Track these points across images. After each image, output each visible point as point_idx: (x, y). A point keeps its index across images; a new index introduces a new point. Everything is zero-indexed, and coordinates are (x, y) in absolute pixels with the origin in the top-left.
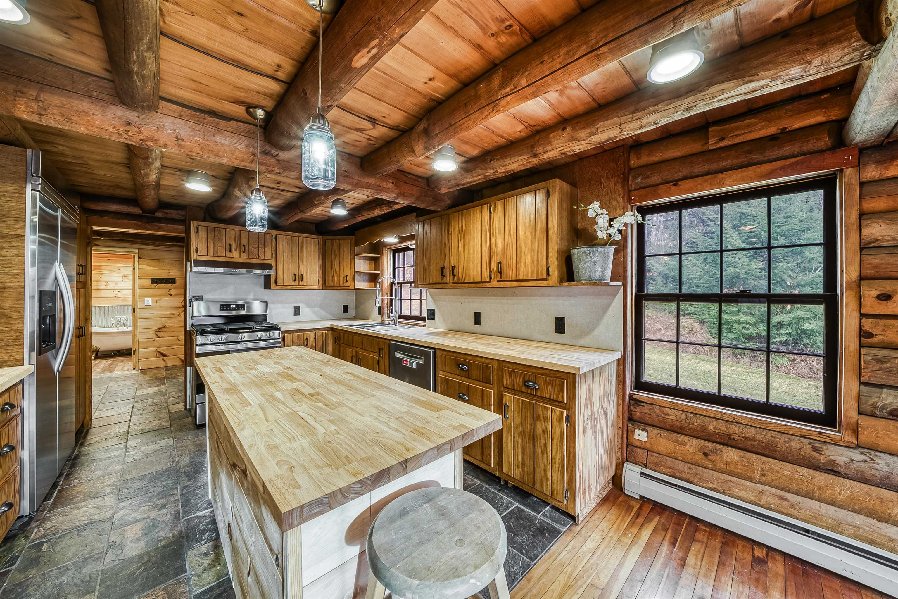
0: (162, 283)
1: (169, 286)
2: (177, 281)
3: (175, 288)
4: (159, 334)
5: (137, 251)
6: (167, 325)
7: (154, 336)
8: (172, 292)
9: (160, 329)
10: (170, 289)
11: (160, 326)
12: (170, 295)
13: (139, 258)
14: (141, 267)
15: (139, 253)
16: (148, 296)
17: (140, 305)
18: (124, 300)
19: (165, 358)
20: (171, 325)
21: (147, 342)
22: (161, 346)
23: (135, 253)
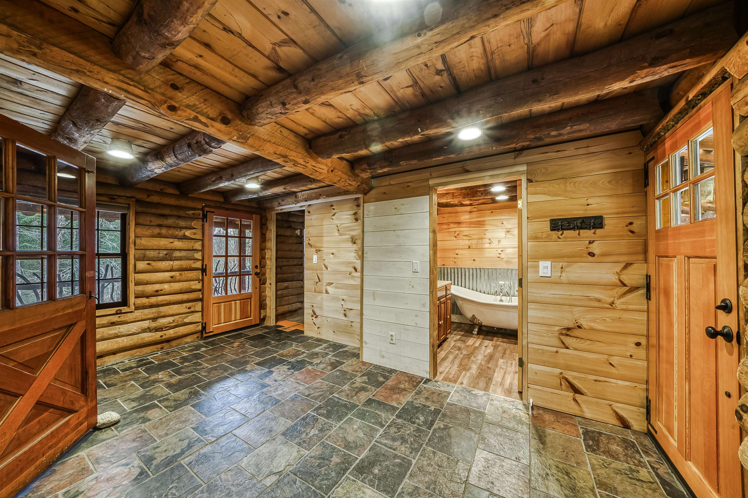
0: (573, 229)
1: (587, 234)
2: (606, 222)
3: (603, 237)
4: (566, 340)
5: (524, 168)
6: (584, 323)
7: (557, 342)
8: (596, 248)
9: (569, 329)
10: (590, 243)
11: (571, 325)
12: (592, 254)
13: (529, 181)
14: (533, 198)
15: (528, 172)
16: (545, 258)
17: (530, 276)
18: (508, 262)
19: (578, 396)
20: (593, 325)
21: (543, 351)
22: (569, 368)
23: (521, 173)
